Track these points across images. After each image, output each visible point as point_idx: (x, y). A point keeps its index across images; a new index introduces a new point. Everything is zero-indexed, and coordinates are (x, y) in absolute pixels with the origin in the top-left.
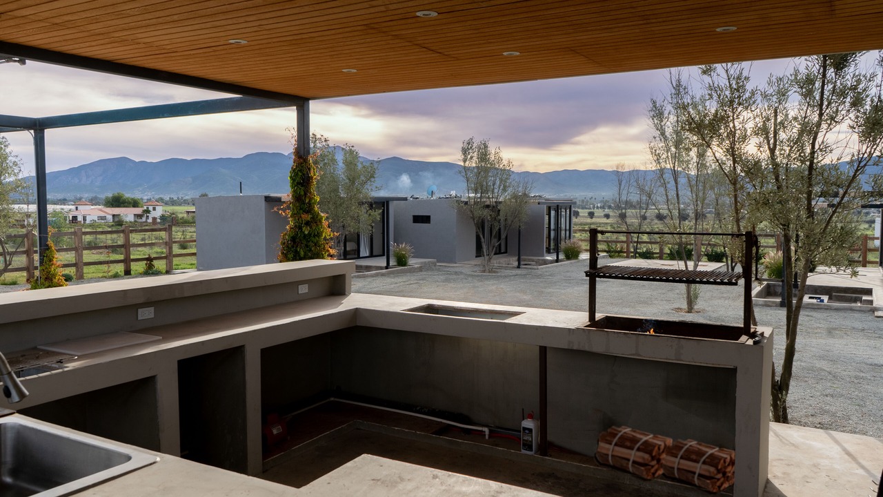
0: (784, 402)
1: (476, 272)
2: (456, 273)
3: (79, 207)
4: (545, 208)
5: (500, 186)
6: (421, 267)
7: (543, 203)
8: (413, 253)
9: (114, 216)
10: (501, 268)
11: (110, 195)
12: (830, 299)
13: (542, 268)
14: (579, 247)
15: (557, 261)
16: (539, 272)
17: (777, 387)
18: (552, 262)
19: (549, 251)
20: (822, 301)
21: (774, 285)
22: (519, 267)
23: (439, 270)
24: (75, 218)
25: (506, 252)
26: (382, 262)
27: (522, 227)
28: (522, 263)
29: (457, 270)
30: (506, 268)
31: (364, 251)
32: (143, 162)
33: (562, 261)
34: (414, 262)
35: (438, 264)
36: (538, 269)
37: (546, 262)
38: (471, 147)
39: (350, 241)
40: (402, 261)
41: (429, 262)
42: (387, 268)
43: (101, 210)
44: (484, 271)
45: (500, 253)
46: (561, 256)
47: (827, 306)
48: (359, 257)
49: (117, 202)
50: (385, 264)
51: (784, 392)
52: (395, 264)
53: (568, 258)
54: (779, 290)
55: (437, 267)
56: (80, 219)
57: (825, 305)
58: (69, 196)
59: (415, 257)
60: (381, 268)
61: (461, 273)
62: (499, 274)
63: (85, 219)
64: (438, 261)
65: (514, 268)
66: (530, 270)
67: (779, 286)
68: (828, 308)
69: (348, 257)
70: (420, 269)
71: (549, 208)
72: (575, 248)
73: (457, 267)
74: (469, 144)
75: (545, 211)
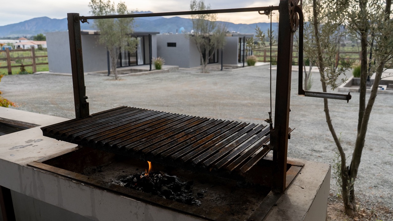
0: (352, 186)
1: (198, 72)
2: (187, 73)
3: (21, 41)
4: (238, 38)
5: (210, 26)
6: (168, 70)
7: (236, 36)
8: (164, 62)
9: (38, 45)
10: (212, 70)
11: (36, 35)
12: (387, 87)
13: (234, 71)
14: (255, 59)
15: (243, 66)
16: (231, 73)
17: (347, 173)
18: (240, 67)
19: (240, 61)
20: (383, 89)
21: (356, 80)
22: (222, 70)
23: (179, 72)
24: (19, 46)
25: (217, 62)
26: (147, 67)
27: (223, 49)
28: (223, 68)
29: (188, 72)
30: (215, 70)
31: (140, 61)
32: (55, 20)
33: (246, 66)
34: (164, 67)
35: (180, 68)
36: (231, 71)
37: (237, 67)
38: (195, 4)
39: (132, 56)
40: (158, 67)
41: (175, 68)
42: (150, 70)
43: (32, 42)
44: (202, 72)
45: (214, 62)
46: (246, 64)
47: (386, 92)
48: (137, 65)
49: (40, 38)
50: (149, 69)
51: (352, 179)
52: (155, 68)
53: (249, 65)
54: (359, 82)
55: (179, 70)
56: (21, 47)
57: (385, 92)
58: (20, 35)
59: (166, 64)
60: (147, 71)
61: (190, 73)
62: (209, 74)
63: (24, 46)
64: (180, 67)
65: (219, 70)
66: (227, 72)
67: (359, 80)
68: (386, 93)
69: (131, 65)
70: (168, 71)
71: (240, 39)
72: (253, 60)
73: (189, 70)
74: (194, 2)
75: (238, 41)
